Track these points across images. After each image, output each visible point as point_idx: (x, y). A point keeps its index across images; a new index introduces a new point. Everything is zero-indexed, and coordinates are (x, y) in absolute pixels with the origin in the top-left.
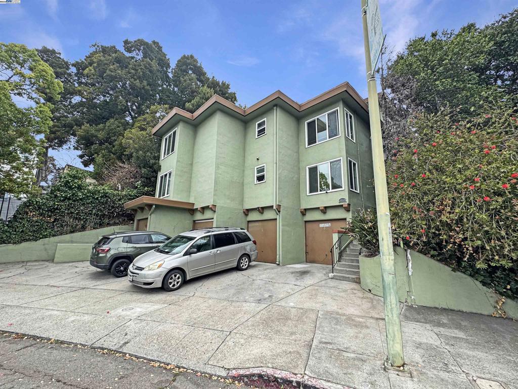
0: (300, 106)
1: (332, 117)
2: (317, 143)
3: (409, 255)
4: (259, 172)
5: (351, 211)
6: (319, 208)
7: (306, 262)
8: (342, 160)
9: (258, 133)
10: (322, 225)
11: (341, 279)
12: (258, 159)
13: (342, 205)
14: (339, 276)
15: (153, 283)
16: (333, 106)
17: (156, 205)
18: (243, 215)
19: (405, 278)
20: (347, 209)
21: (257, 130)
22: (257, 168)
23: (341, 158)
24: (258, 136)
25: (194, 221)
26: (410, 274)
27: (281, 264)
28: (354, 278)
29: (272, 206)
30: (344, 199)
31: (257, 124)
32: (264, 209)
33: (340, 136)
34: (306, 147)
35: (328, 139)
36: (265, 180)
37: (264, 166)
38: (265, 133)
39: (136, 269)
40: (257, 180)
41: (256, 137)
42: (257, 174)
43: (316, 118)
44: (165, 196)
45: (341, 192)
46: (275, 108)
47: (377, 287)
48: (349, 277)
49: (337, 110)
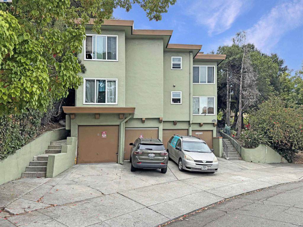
3: (266, 147)
10: (197, 133)
12: (174, 86)
21: (172, 63)
23: (215, 97)
26: (266, 153)
30: (215, 120)
31: (172, 57)
33: (214, 83)
35: (207, 83)
36: (181, 103)
37: (180, 93)
38: (181, 69)
39: (206, 163)
40: (173, 101)
41: (172, 69)
42: (173, 97)
43: (200, 66)
44: (106, 103)
45: (213, 116)
46: (191, 53)
47: (255, 160)
48: (237, 158)
49: (214, 67)
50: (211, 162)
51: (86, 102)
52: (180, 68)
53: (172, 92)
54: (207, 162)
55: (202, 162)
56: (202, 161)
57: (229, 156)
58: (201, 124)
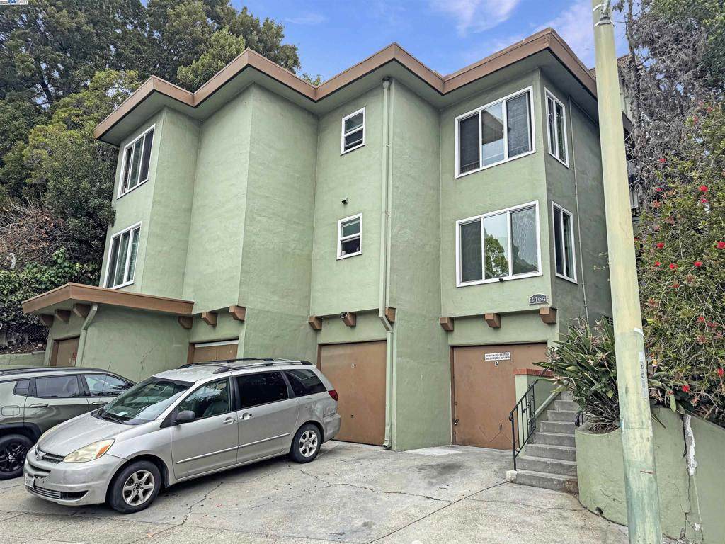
0: (444, 82)
1: (517, 108)
2: (482, 168)
3: (689, 429)
4: (345, 231)
5: (557, 326)
6: (482, 317)
7: (455, 442)
8: (537, 209)
9: (346, 143)
10: (490, 356)
11: (535, 483)
12: (345, 202)
13: (538, 311)
14: (530, 477)
15: (85, 492)
16: (519, 82)
17: (100, 305)
18: (309, 330)
19: (681, 482)
20: (550, 321)
22: (343, 224)
23: (537, 203)
24: (346, 148)
25: (193, 344)
26: (692, 471)
27: (394, 448)
28: (564, 482)
29: (376, 311)
30: (542, 296)
31: (344, 120)
32: (358, 318)
33: (534, 151)
34: (457, 176)
35: (506, 159)
36: (360, 252)
37: (359, 219)
38: (364, 143)
40: (342, 250)
41: (343, 152)
42: (343, 236)
43: (479, 109)
44: (124, 284)
45: (535, 279)
46: (386, 84)
47: (617, 503)
48: (551, 480)
49: (529, 93)
52: (361, 141)
53: (340, 222)
57: (532, 465)
58: (486, 318)
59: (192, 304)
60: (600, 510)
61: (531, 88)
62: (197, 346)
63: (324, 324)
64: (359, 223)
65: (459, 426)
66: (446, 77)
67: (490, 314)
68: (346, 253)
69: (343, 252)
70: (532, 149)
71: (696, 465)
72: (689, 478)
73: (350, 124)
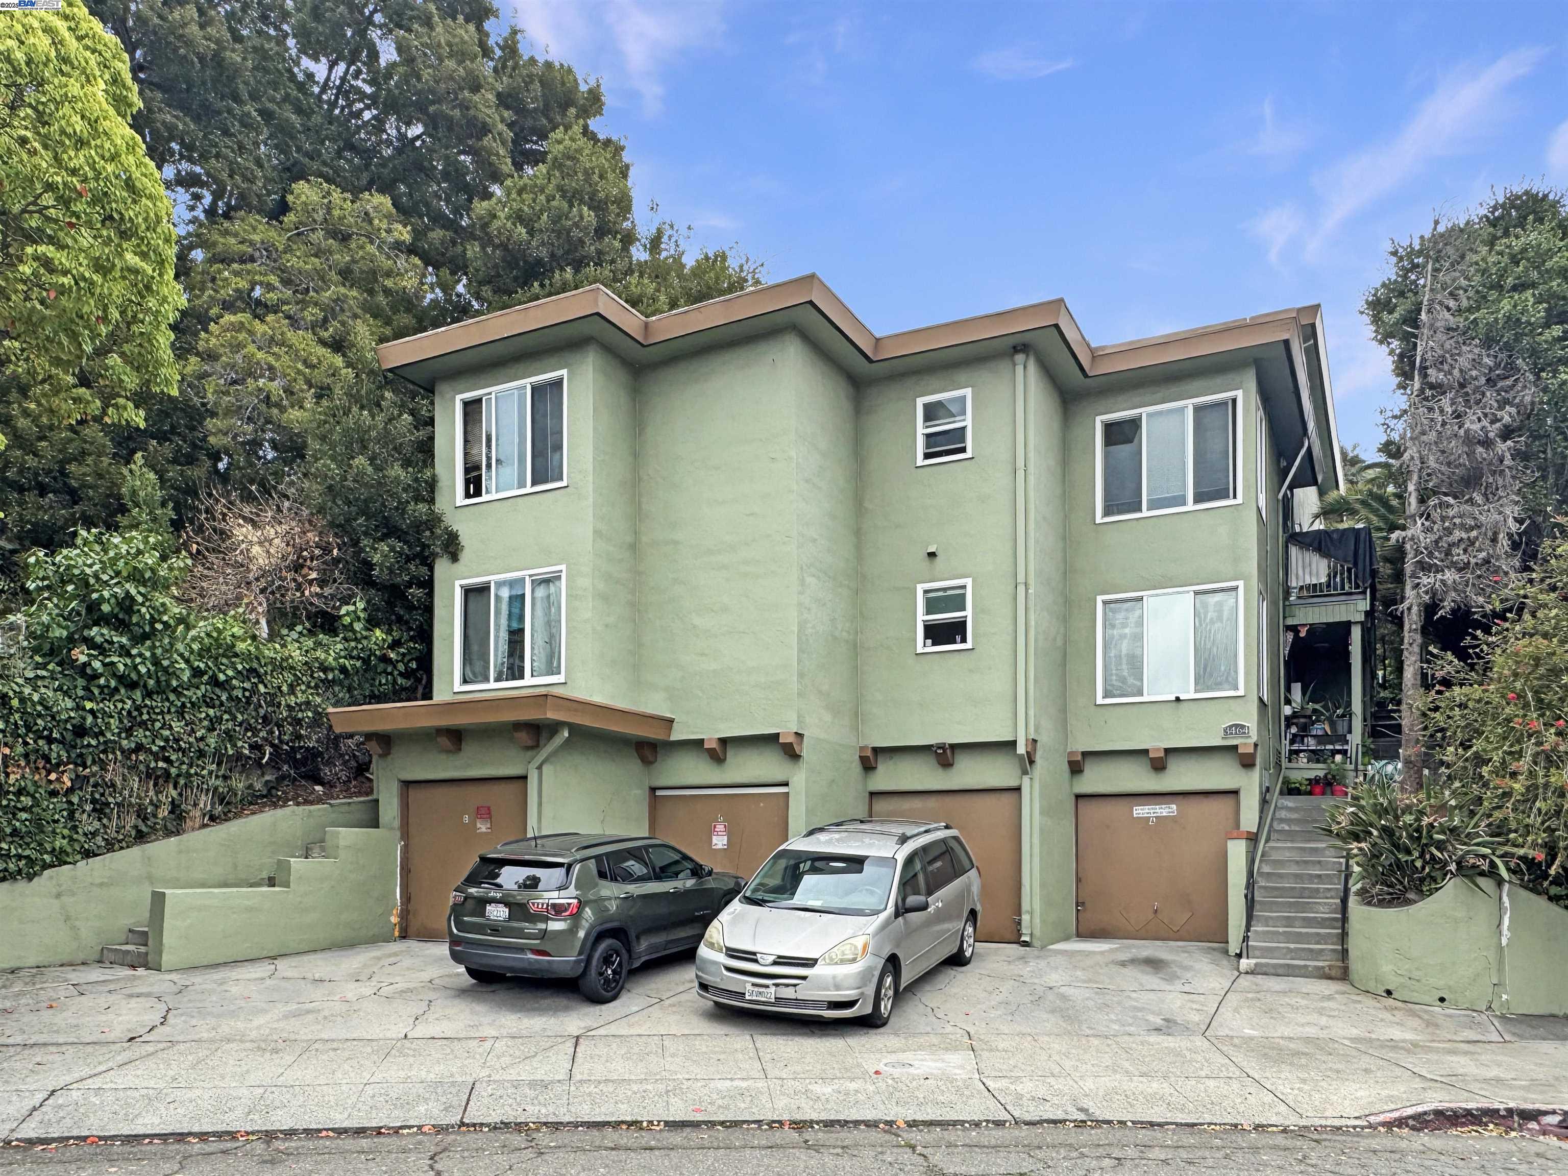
0: (1095, 356)
1: (1211, 419)
2: (1145, 513)
3: (1505, 899)
4: (932, 606)
5: (1258, 767)
6: (1145, 752)
7: (1079, 935)
8: (1241, 591)
9: (928, 446)
10: (1141, 811)
11: (1280, 971)
12: (932, 555)
13: (1235, 747)
14: (1275, 966)
15: (856, 1002)
16: (1219, 380)
17: (572, 727)
18: (857, 767)
19: (1492, 955)
20: (1247, 763)
21: (921, 430)
22: (926, 592)
23: (1241, 584)
24: (927, 456)
25: (653, 790)
26: (1504, 941)
27: (1036, 943)
28: (1323, 967)
29: (1013, 744)
30: (1243, 727)
31: (920, 402)
32: (956, 751)
33: (1239, 500)
34: (1099, 520)
35: (1190, 506)
36: (968, 645)
37: (964, 587)
38: (968, 454)
39: (775, 963)
40: (926, 637)
41: (920, 461)
42: (928, 613)
43: (1144, 411)
44: (528, 680)
45: (1231, 701)
46: (1020, 358)
47: (1413, 982)
48: (1306, 966)
49: (1234, 401)
50: (810, 963)
51: (465, 681)
52: (963, 450)
53: (920, 588)
54: (781, 961)
55: (756, 961)
56: (754, 954)
57: (1268, 952)
58: (1151, 755)
59: (672, 721)
60: (1389, 993)
61: (1239, 394)
62: (659, 793)
63: (880, 759)
64: (964, 595)
65: (1085, 910)
66: (1097, 349)
67: (1158, 750)
68: (934, 644)
69: (929, 642)
70: (1235, 497)
71: (1509, 935)
72: (1501, 948)
73: (931, 412)
